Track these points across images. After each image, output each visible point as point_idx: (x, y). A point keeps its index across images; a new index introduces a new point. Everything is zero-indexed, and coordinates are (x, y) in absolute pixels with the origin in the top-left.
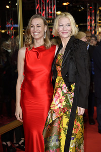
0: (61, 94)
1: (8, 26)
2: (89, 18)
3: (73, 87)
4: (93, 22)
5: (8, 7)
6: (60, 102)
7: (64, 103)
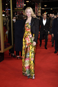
0: (29, 38)
1: (6, 9)
2: (36, 7)
3: (34, 35)
4: (37, 9)
5: (7, 4)
6: (29, 41)
7: (30, 41)
